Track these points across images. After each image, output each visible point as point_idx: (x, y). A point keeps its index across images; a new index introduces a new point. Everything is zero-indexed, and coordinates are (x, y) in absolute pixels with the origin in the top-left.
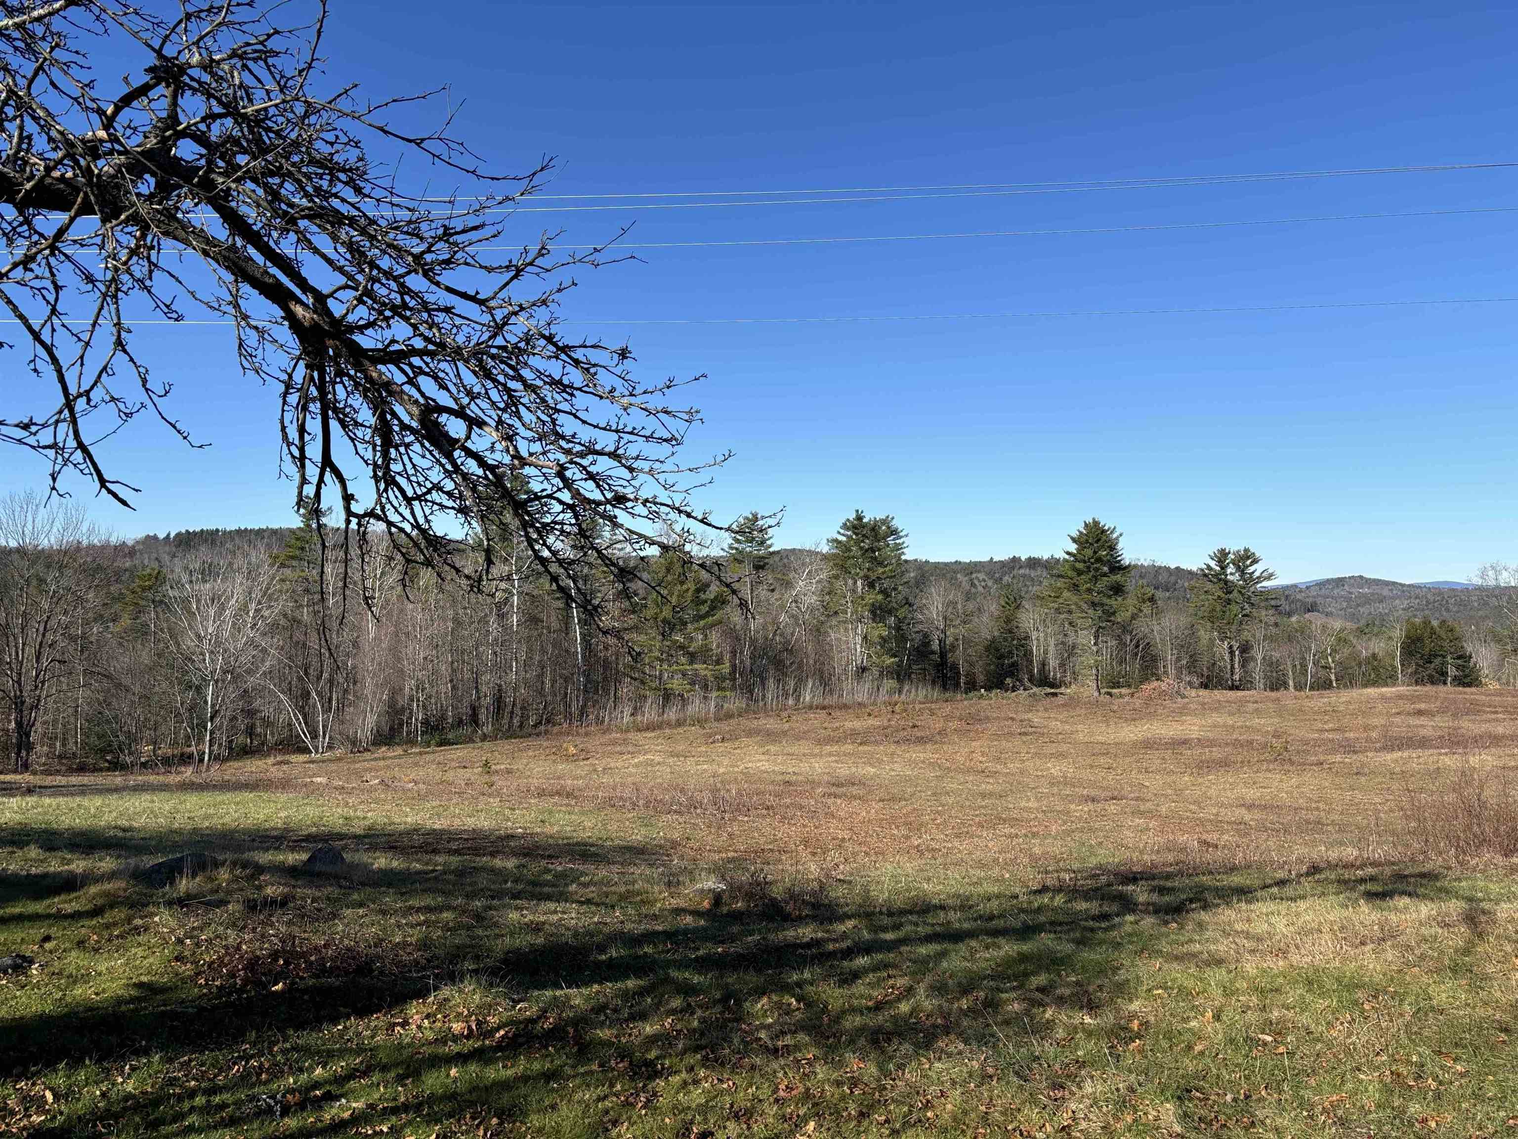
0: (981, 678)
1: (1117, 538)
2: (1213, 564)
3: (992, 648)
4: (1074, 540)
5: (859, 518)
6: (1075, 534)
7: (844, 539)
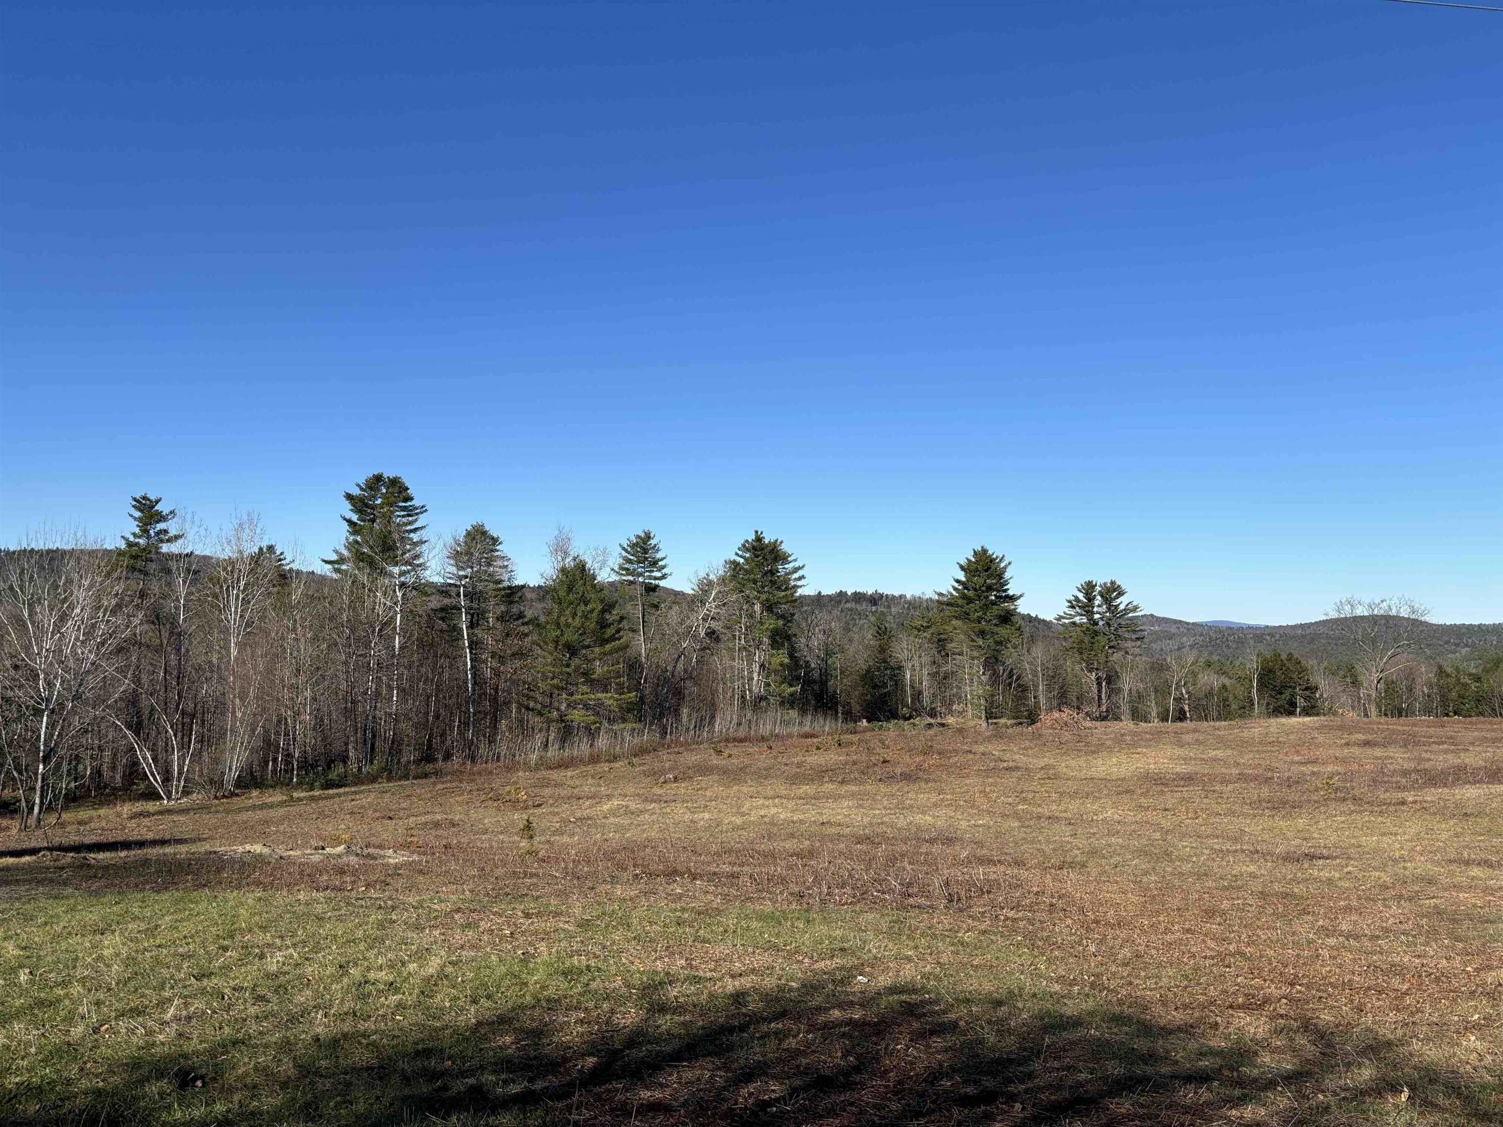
0: (856, 708)
1: (1005, 567)
2: (1081, 596)
3: (867, 677)
4: (962, 568)
5: (759, 539)
6: (963, 562)
7: (742, 561)
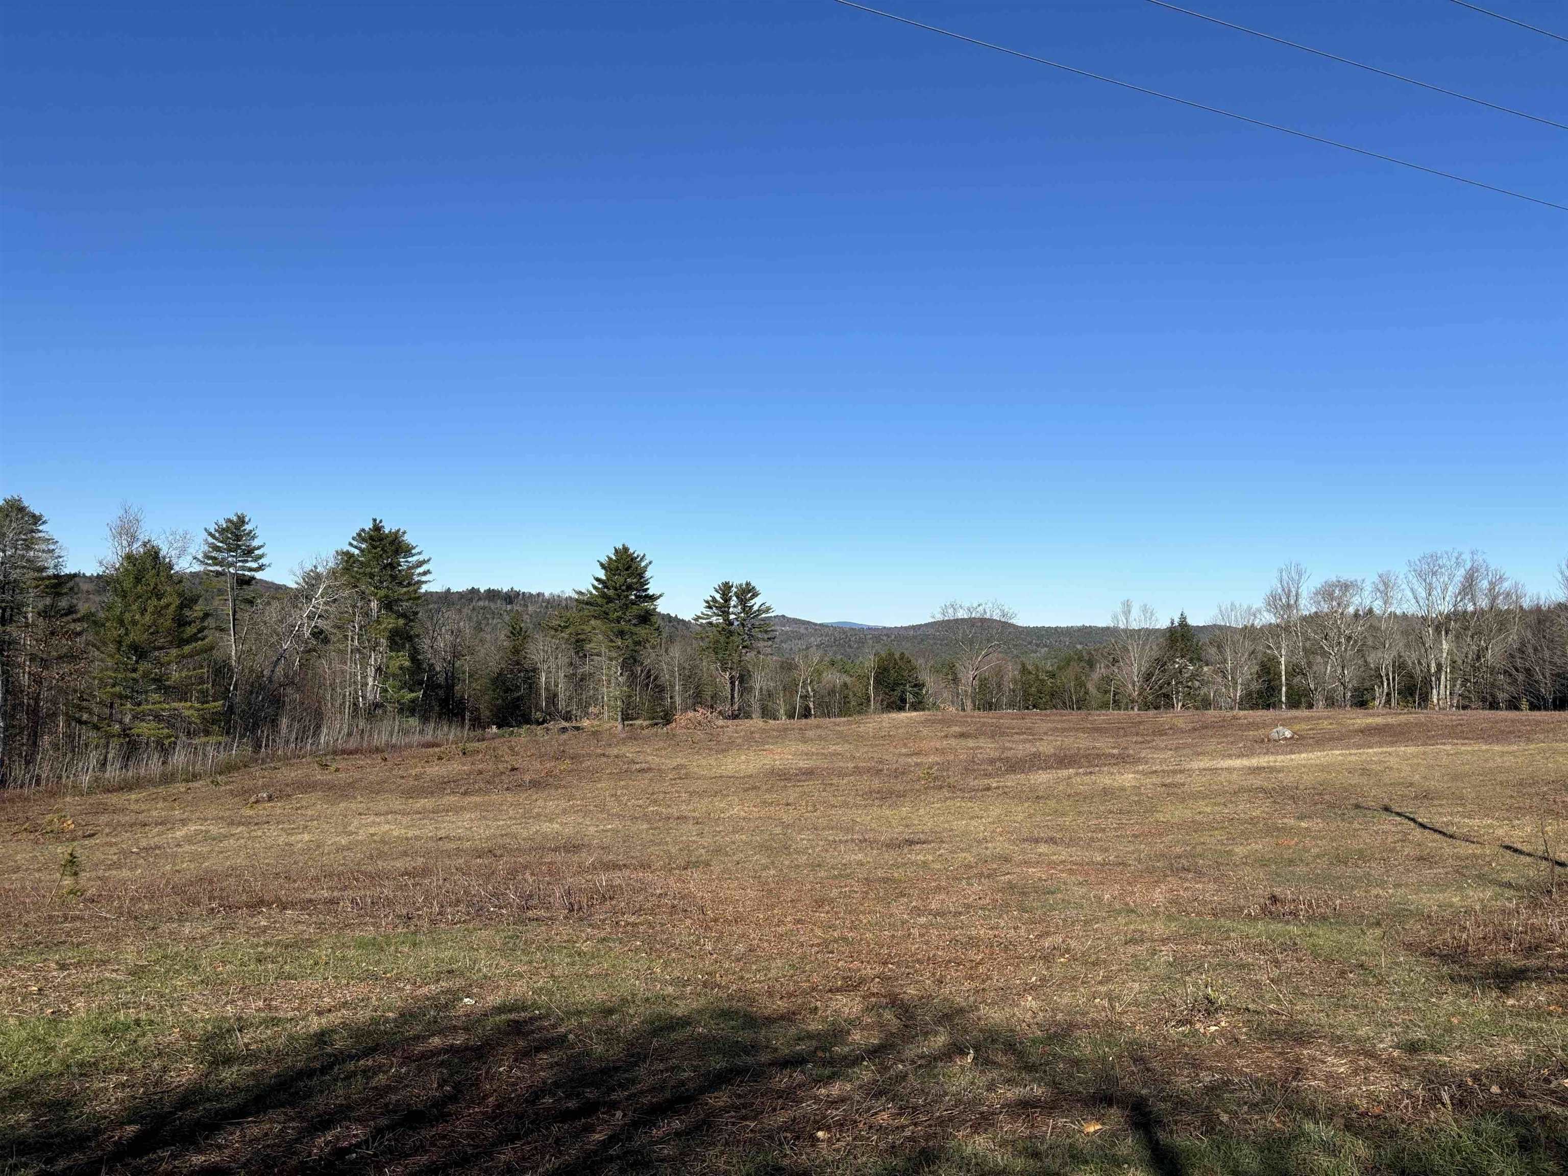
0: (486, 713)
1: (646, 567)
2: (718, 597)
3: (499, 681)
4: (603, 566)
5: (377, 528)
6: (604, 560)
7: (356, 552)
